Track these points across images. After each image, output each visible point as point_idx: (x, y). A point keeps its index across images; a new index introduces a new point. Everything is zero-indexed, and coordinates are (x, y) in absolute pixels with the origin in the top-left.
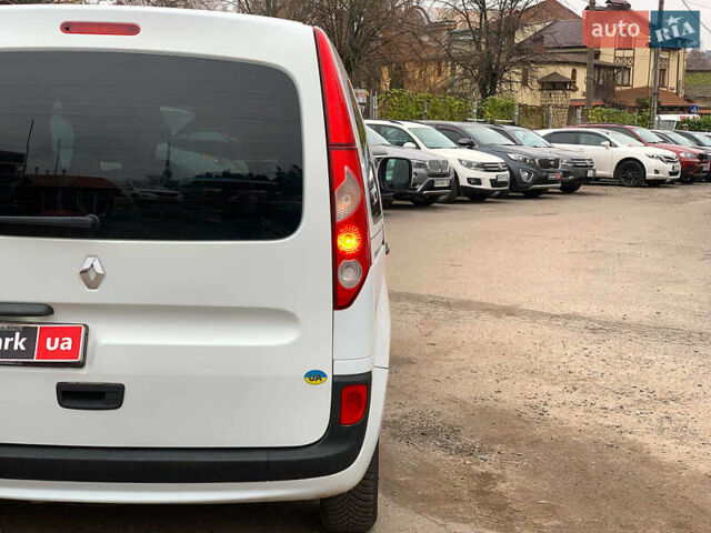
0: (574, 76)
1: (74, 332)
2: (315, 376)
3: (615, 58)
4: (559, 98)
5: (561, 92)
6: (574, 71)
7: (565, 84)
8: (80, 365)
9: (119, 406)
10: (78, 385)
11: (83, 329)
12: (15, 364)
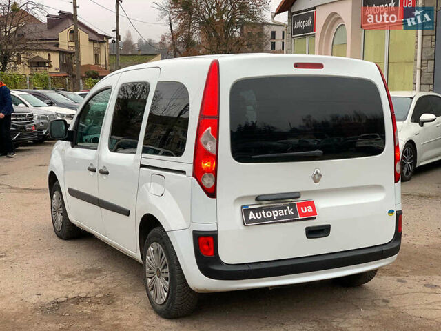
0: (49, 59)
3: (68, 47)
4: (41, 71)
5: (43, 68)
6: (49, 55)
7: (45, 63)
8: (314, 218)
9: (329, 235)
10: (313, 227)
12: (291, 221)
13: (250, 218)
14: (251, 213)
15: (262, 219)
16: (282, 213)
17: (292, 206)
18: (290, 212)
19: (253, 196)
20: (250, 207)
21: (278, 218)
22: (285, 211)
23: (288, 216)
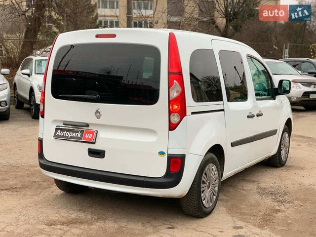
1: (92, 132)
2: (162, 153)
8: (94, 143)
9: (104, 157)
10: (93, 149)
11: (96, 132)
12: (78, 141)
13: (57, 134)
14: (59, 131)
15: (63, 136)
16: (74, 135)
17: (82, 132)
18: (79, 135)
19: (62, 121)
20: (60, 127)
21: (71, 137)
22: (77, 134)
23: (77, 138)
